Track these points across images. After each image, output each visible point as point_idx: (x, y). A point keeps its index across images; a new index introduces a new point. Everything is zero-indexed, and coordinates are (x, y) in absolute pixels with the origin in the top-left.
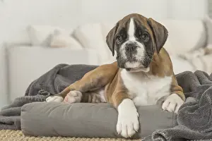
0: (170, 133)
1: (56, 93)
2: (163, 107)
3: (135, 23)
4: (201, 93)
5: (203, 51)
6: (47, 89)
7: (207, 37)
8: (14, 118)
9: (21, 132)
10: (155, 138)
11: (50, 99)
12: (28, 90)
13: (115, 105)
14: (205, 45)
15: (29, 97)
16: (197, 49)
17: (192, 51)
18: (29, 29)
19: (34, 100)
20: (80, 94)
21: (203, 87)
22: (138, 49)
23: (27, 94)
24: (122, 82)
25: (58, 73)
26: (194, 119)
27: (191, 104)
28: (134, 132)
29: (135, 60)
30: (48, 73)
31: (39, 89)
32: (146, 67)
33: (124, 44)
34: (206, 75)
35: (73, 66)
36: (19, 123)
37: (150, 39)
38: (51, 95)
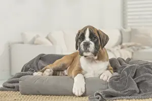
0: (104, 93)
1: (39, 70)
2: (101, 78)
3: (90, 31)
4: (121, 71)
5: (120, 47)
6: (34, 68)
7: (122, 39)
8: (15, 85)
9: (19, 93)
10: (96, 95)
11: (35, 74)
12: (23, 69)
13: (73, 77)
14: (121, 44)
15: (23, 72)
16: (116, 45)
17: (113, 47)
18: (22, 34)
19: (26, 74)
20: (52, 71)
21: (122, 67)
22: (90, 45)
23: (22, 71)
24: (80, 64)
25: (40, 59)
26: (118, 85)
27: (116, 76)
28: (82, 93)
29: (89, 51)
30: (34, 59)
31: (29, 68)
32: (95, 56)
33: (83, 42)
34: (124, 60)
35: (48, 55)
36: (18, 87)
37: (98, 40)
38: (36, 71)
